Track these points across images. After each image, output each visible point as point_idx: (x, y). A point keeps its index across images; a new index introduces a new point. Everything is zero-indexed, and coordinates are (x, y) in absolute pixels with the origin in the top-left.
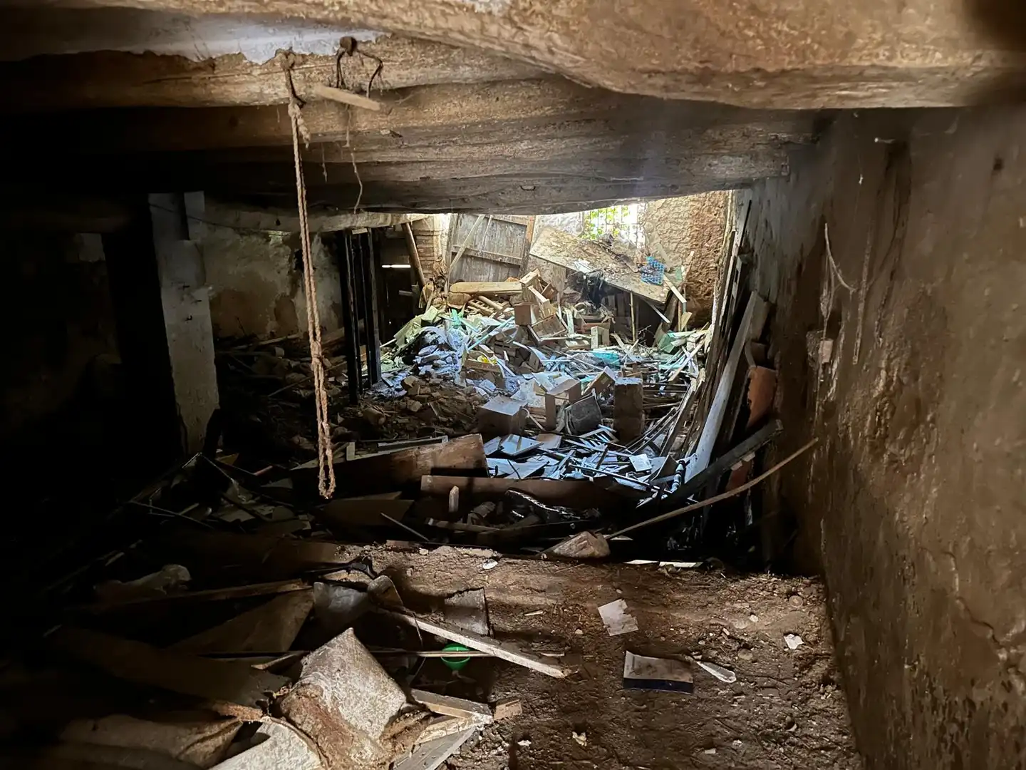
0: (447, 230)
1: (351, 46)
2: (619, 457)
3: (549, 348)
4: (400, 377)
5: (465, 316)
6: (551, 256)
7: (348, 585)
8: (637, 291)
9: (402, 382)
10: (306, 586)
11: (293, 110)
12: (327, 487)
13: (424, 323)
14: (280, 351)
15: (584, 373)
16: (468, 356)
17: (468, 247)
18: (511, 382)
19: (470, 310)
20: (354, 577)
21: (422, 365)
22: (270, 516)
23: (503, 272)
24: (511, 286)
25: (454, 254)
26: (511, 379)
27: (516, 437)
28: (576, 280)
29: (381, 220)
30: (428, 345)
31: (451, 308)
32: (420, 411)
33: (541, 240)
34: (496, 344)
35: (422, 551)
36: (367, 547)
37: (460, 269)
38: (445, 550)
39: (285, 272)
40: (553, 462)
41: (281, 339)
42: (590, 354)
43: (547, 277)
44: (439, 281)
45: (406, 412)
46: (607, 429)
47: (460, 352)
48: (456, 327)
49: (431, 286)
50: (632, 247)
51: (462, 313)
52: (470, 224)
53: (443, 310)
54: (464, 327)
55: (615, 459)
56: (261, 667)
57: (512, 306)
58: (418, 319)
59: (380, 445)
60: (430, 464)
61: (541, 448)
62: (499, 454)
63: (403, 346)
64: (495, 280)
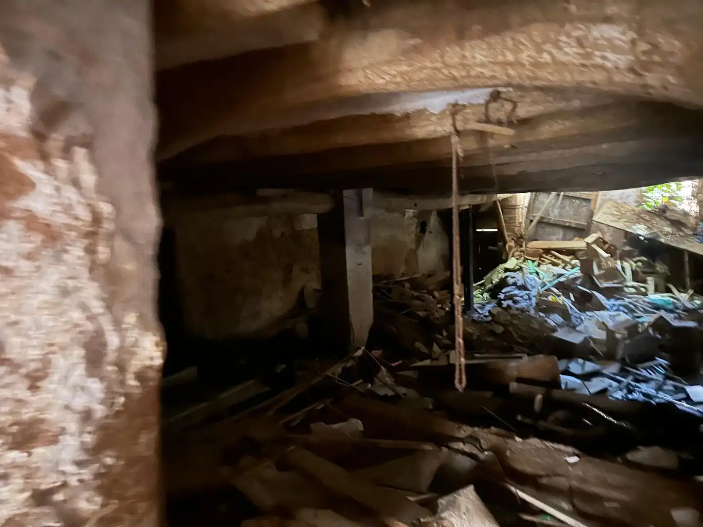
0: (526, 204)
1: (496, 96)
2: (675, 387)
3: (609, 293)
4: (488, 307)
5: (539, 265)
6: (612, 221)
7: (464, 453)
8: (691, 250)
9: (489, 312)
10: (437, 448)
11: (455, 139)
12: (460, 382)
13: (507, 270)
14: (407, 285)
15: (640, 314)
16: (541, 295)
17: (542, 215)
18: (576, 317)
19: (543, 261)
20: (467, 448)
21: (504, 300)
22: (405, 394)
23: (570, 234)
24: (578, 244)
25: (531, 221)
26: (577, 315)
27: (581, 361)
28: (633, 239)
29: (479, 199)
30: (509, 285)
31: (527, 259)
32: (503, 332)
33: (604, 209)
34: (564, 287)
35: (518, 439)
36: (476, 429)
37: (536, 232)
38: (534, 442)
39: (413, 236)
40: (615, 384)
41: (408, 278)
42: (646, 299)
43: (608, 238)
44: (519, 240)
45: (492, 333)
46: (663, 362)
47: (534, 292)
48: (531, 273)
49: (512, 244)
50: (686, 214)
51: (536, 263)
52: (545, 200)
53: (521, 261)
54: (537, 273)
55: (672, 388)
56: (412, 499)
57: (577, 259)
58: (502, 266)
59: (476, 355)
60: (515, 374)
61: (604, 372)
62: (567, 372)
63: (490, 285)
64: (564, 239)
